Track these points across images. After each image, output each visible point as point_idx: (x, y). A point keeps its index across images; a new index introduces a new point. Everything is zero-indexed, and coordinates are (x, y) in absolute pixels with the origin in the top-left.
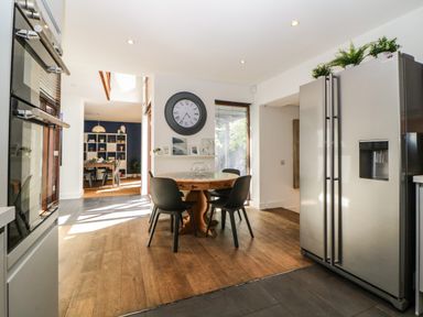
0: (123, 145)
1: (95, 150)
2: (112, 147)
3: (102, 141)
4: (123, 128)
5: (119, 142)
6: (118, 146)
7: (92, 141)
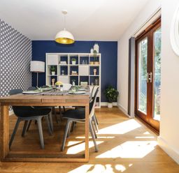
0: (97, 68)
1: (66, 73)
2: (84, 70)
3: (74, 63)
4: (96, 47)
5: (92, 64)
6: (92, 69)
7: (64, 63)
